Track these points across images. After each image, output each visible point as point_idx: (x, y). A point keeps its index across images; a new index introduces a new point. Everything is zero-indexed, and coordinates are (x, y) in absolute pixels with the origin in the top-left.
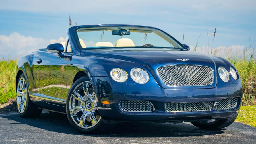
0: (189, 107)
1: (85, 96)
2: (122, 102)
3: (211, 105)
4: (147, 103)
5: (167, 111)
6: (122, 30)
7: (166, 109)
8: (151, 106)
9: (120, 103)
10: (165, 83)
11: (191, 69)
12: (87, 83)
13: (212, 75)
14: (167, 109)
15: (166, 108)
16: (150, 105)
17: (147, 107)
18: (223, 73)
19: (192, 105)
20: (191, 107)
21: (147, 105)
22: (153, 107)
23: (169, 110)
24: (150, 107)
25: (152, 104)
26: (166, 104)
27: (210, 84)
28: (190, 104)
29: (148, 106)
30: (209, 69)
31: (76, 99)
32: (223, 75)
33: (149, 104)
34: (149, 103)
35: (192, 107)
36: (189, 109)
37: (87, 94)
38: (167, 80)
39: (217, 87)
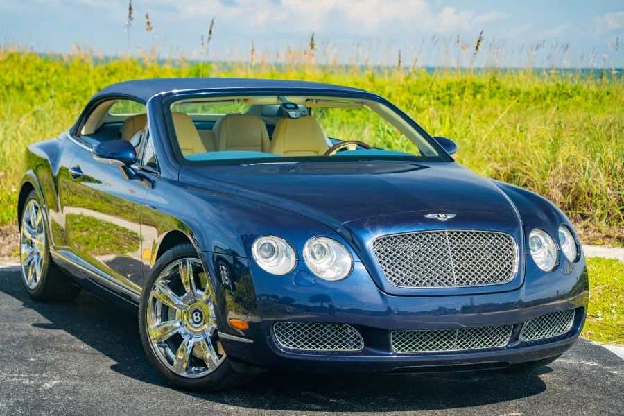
0: (452, 339)
1: (186, 294)
2: (280, 325)
3: (509, 332)
4: (344, 328)
5: (395, 350)
6: (288, 106)
7: (393, 346)
8: (356, 336)
9: (276, 327)
10: (390, 279)
11: (460, 241)
12: (189, 261)
13: (512, 255)
14: (396, 346)
15: (393, 343)
16: (352, 333)
17: (344, 339)
18: (540, 245)
19: (459, 334)
20: (456, 340)
21: (344, 333)
22: (359, 339)
23: (399, 349)
24: (352, 339)
25: (357, 333)
26: (394, 334)
27: (509, 280)
28: (455, 332)
29: (348, 336)
30: (505, 239)
31: (163, 304)
32: (541, 250)
33: (350, 331)
34: (350, 328)
35: (459, 339)
36: (451, 344)
37: (191, 288)
38: (397, 272)
39: (524, 286)
